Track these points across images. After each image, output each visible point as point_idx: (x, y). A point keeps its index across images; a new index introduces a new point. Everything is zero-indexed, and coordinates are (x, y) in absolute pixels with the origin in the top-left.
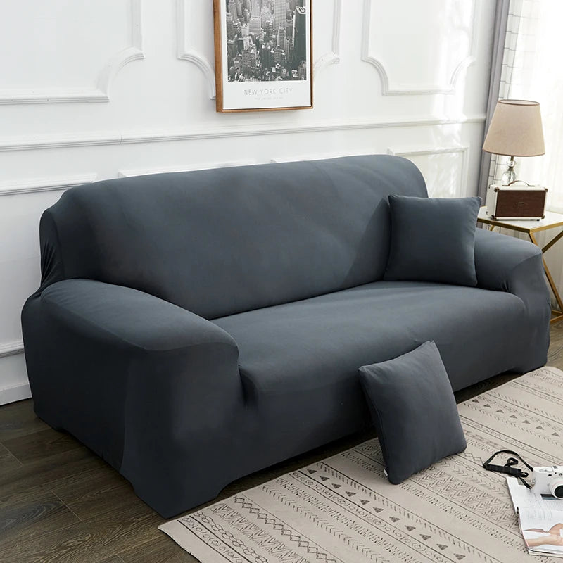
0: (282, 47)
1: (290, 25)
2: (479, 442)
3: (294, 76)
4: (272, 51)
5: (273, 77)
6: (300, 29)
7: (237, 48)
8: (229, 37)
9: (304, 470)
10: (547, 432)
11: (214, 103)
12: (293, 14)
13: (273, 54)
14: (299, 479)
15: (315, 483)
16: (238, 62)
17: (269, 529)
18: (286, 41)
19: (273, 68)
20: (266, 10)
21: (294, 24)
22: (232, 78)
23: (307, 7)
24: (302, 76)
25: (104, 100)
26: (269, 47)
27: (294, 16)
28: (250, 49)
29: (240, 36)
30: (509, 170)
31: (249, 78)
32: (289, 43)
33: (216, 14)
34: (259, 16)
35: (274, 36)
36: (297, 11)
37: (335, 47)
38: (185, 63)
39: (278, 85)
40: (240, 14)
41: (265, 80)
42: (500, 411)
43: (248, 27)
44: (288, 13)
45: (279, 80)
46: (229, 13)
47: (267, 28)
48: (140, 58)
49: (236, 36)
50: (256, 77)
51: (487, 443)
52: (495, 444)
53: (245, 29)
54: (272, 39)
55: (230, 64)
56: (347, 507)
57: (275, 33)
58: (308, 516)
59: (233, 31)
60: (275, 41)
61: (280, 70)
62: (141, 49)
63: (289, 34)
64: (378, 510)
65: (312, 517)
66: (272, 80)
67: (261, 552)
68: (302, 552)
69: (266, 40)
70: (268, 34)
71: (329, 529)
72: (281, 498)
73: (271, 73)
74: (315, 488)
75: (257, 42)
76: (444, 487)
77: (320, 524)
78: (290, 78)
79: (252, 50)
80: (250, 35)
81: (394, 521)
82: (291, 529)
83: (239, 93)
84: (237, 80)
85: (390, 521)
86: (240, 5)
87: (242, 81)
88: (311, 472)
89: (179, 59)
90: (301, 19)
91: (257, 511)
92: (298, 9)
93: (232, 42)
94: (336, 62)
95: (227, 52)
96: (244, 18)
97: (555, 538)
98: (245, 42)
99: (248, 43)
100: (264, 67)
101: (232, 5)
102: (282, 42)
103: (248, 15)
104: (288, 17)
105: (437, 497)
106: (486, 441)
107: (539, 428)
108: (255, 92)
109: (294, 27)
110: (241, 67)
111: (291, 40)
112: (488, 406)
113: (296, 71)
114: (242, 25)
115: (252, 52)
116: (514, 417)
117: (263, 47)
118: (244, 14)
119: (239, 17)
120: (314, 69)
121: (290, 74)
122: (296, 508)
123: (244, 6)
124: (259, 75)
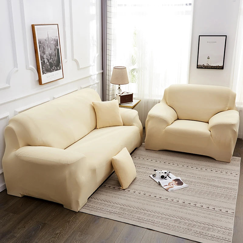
0: (54, 60)
6: (58, 53)
7: (43, 63)
13: (52, 63)
20: (49, 49)
22: (43, 73)
23: (59, 46)
24: (60, 69)
28: (47, 63)
29: (44, 59)
30: (119, 88)
32: (56, 58)
33: (37, 53)
34: (48, 51)
36: (57, 48)
38: (29, 70)
39: (54, 73)
41: (51, 72)
45: (55, 71)
46: (40, 52)
47: (50, 55)
50: (49, 72)
53: (45, 56)
55: (42, 69)
59: (42, 58)
60: (52, 58)
61: (55, 68)
63: (56, 55)
66: (53, 71)
69: (50, 59)
70: (50, 57)
73: (53, 69)
75: (48, 60)
78: (57, 70)
80: (46, 58)
83: (45, 77)
86: (43, 48)
87: (46, 73)
89: (27, 69)
90: (58, 50)
93: (42, 61)
94: (66, 62)
95: (41, 65)
96: (44, 53)
97: (170, 186)
99: (46, 61)
100: (51, 68)
101: (41, 49)
102: (54, 57)
103: (45, 51)
104: (55, 50)
108: (49, 76)
109: (56, 53)
110: (45, 69)
113: (58, 67)
117: (50, 61)
123: (44, 49)
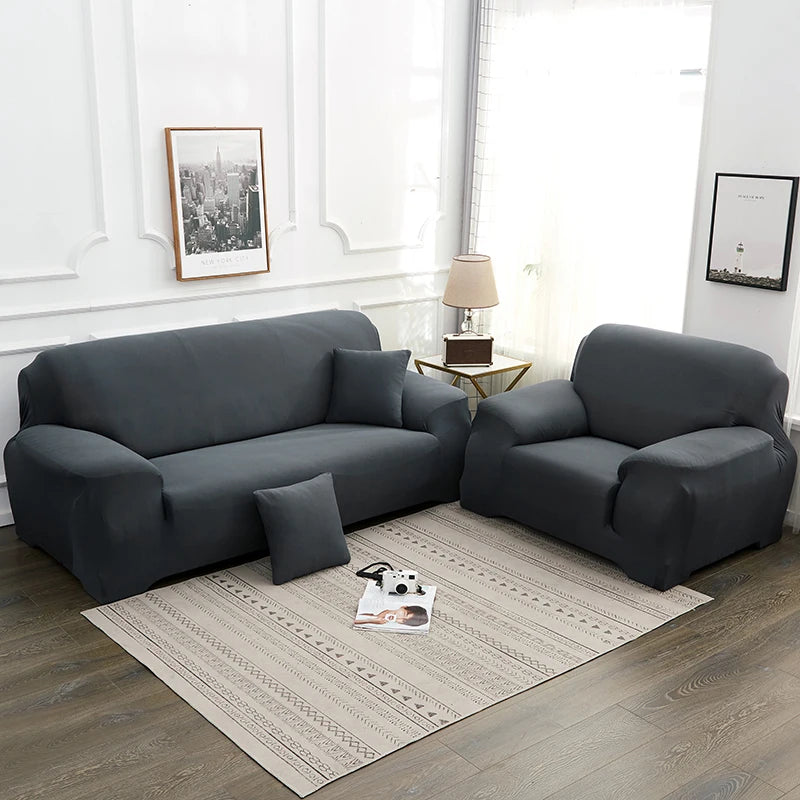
0: (236, 221)
1: (243, 202)
3: (249, 244)
4: (227, 226)
5: (229, 248)
6: (254, 206)
7: (192, 226)
8: (185, 218)
11: (174, 274)
12: (246, 193)
13: (228, 228)
16: (194, 237)
18: (240, 216)
19: (229, 241)
20: (219, 191)
21: (247, 201)
22: (189, 251)
23: (260, 186)
24: (258, 245)
25: (74, 277)
26: (224, 223)
28: (205, 226)
29: (195, 215)
31: (205, 250)
32: (243, 217)
33: (173, 198)
34: (213, 197)
35: (228, 213)
36: (250, 190)
37: (291, 216)
38: (148, 241)
39: (233, 254)
40: (195, 197)
41: (221, 251)
43: (203, 208)
44: (240, 192)
45: (235, 250)
46: (185, 198)
47: (221, 207)
48: (105, 239)
49: (192, 216)
50: (212, 250)
53: (200, 209)
54: (226, 216)
55: (187, 240)
57: (228, 210)
59: (190, 212)
60: (229, 217)
61: (236, 241)
62: (105, 233)
63: (243, 209)
66: (227, 250)
69: (220, 217)
70: (222, 212)
73: (227, 245)
75: (212, 220)
78: (246, 247)
80: (205, 214)
83: (196, 264)
84: (194, 252)
86: (194, 189)
87: (199, 253)
89: (141, 238)
90: (255, 196)
92: (250, 188)
93: (188, 221)
94: (293, 228)
95: (183, 230)
96: (198, 200)
98: (200, 221)
99: (203, 221)
100: (220, 240)
101: (187, 190)
102: (236, 214)
103: (202, 197)
104: (242, 196)
108: (212, 262)
109: (247, 203)
110: (198, 242)
111: (245, 215)
113: (251, 241)
114: (197, 206)
115: (208, 228)
117: (218, 223)
118: (198, 197)
119: (193, 199)
121: (246, 244)
123: (199, 189)
124: (215, 248)
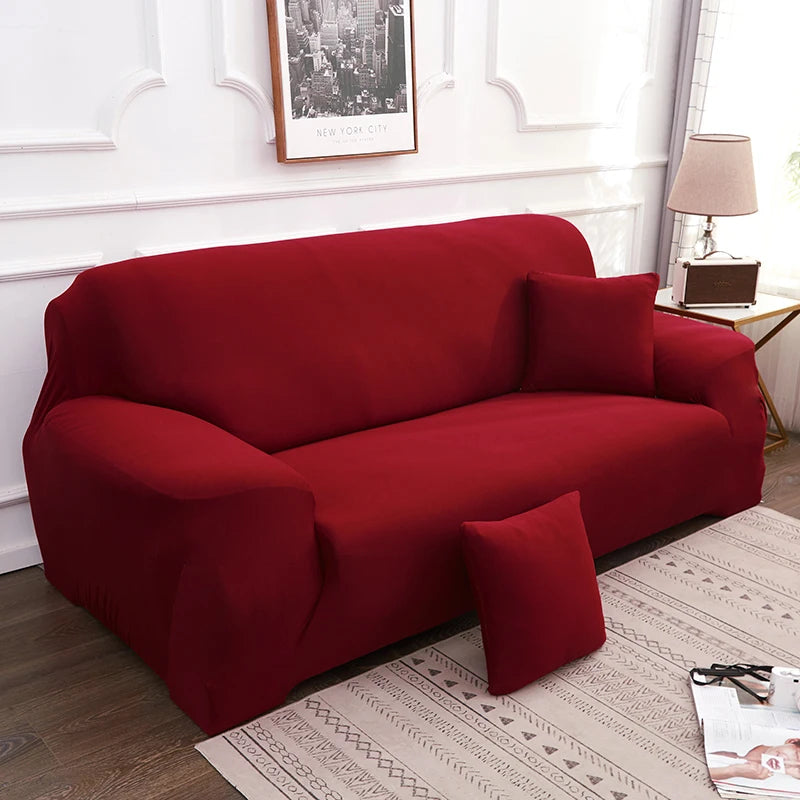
0: (369, 66)
1: (381, 32)
2: (656, 618)
3: (389, 106)
4: (356, 72)
5: (359, 109)
6: (396, 38)
7: (303, 69)
8: (291, 53)
9: (407, 659)
10: (757, 603)
11: (273, 150)
12: (385, 16)
13: (358, 76)
14: (399, 672)
15: (421, 679)
16: (305, 89)
17: (349, 749)
18: (376, 58)
19: (359, 97)
20: (345, 12)
21: (387, 31)
22: (298, 112)
23: (406, 6)
24: (400, 107)
25: (109, 147)
26: (351, 67)
27: (387, 20)
28: (322, 70)
29: (308, 50)
30: (705, 236)
31: (322, 112)
32: (380, 59)
33: (272, 18)
34: (335, 21)
35: (357, 50)
36: (390, 11)
37: (447, 64)
39: (366, 120)
40: (307, 18)
41: (346, 114)
42: (689, 572)
43: (319, 38)
44: (377, 15)
45: (368, 113)
46: (291, 18)
47: (346, 38)
48: (160, 83)
49: (302, 51)
50: (335, 111)
51: (668, 620)
52: (680, 622)
53: (315, 41)
54: (354, 54)
55: (295, 92)
56: (463, 717)
57: (359, 45)
58: (406, 729)
59: (297, 45)
60: (359, 56)
61: (369, 99)
62: (160, 72)
63: (380, 46)
64: (506, 721)
65: (413, 731)
66: (356, 114)
67: (336, 785)
68: (393, 785)
69: (347, 56)
70: (348, 47)
71: (434, 750)
72: (371, 702)
73: (356, 104)
74: (419, 687)
75: (332, 59)
76: (602, 686)
77: (422, 742)
78: (383, 110)
79: (327, 72)
80: (323, 49)
81: (528, 739)
82: (381, 750)
83: (307, 134)
84: (305, 115)
85: (523, 739)
86: (306, 5)
87: (313, 116)
88: (417, 662)
89: (219, 86)
90: (398, 23)
91: (335, 721)
92: (392, 9)
93: (296, 60)
94: (450, 85)
95: (289, 75)
96: (312, 24)
97: (753, 767)
98: (315, 60)
99: (319, 61)
100: (344, 94)
101: (294, 6)
102: (369, 54)
103: (318, 19)
104: (378, 22)
105: (592, 702)
106: (666, 617)
107: (745, 597)
108: (332, 133)
109: (387, 35)
110: (311, 96)
111: (384, 55)
112: (671, 564)
113: (391, 100)
114: (310, 35)
115: (327, 73)
116: (708, 580)
117: (342, 66)
118: (312, 19)
119: (305, 23)
120: (418, 96)
121: (384, 105)
122: (390, 718)
123: (313, 6)
124: (338, 108)
